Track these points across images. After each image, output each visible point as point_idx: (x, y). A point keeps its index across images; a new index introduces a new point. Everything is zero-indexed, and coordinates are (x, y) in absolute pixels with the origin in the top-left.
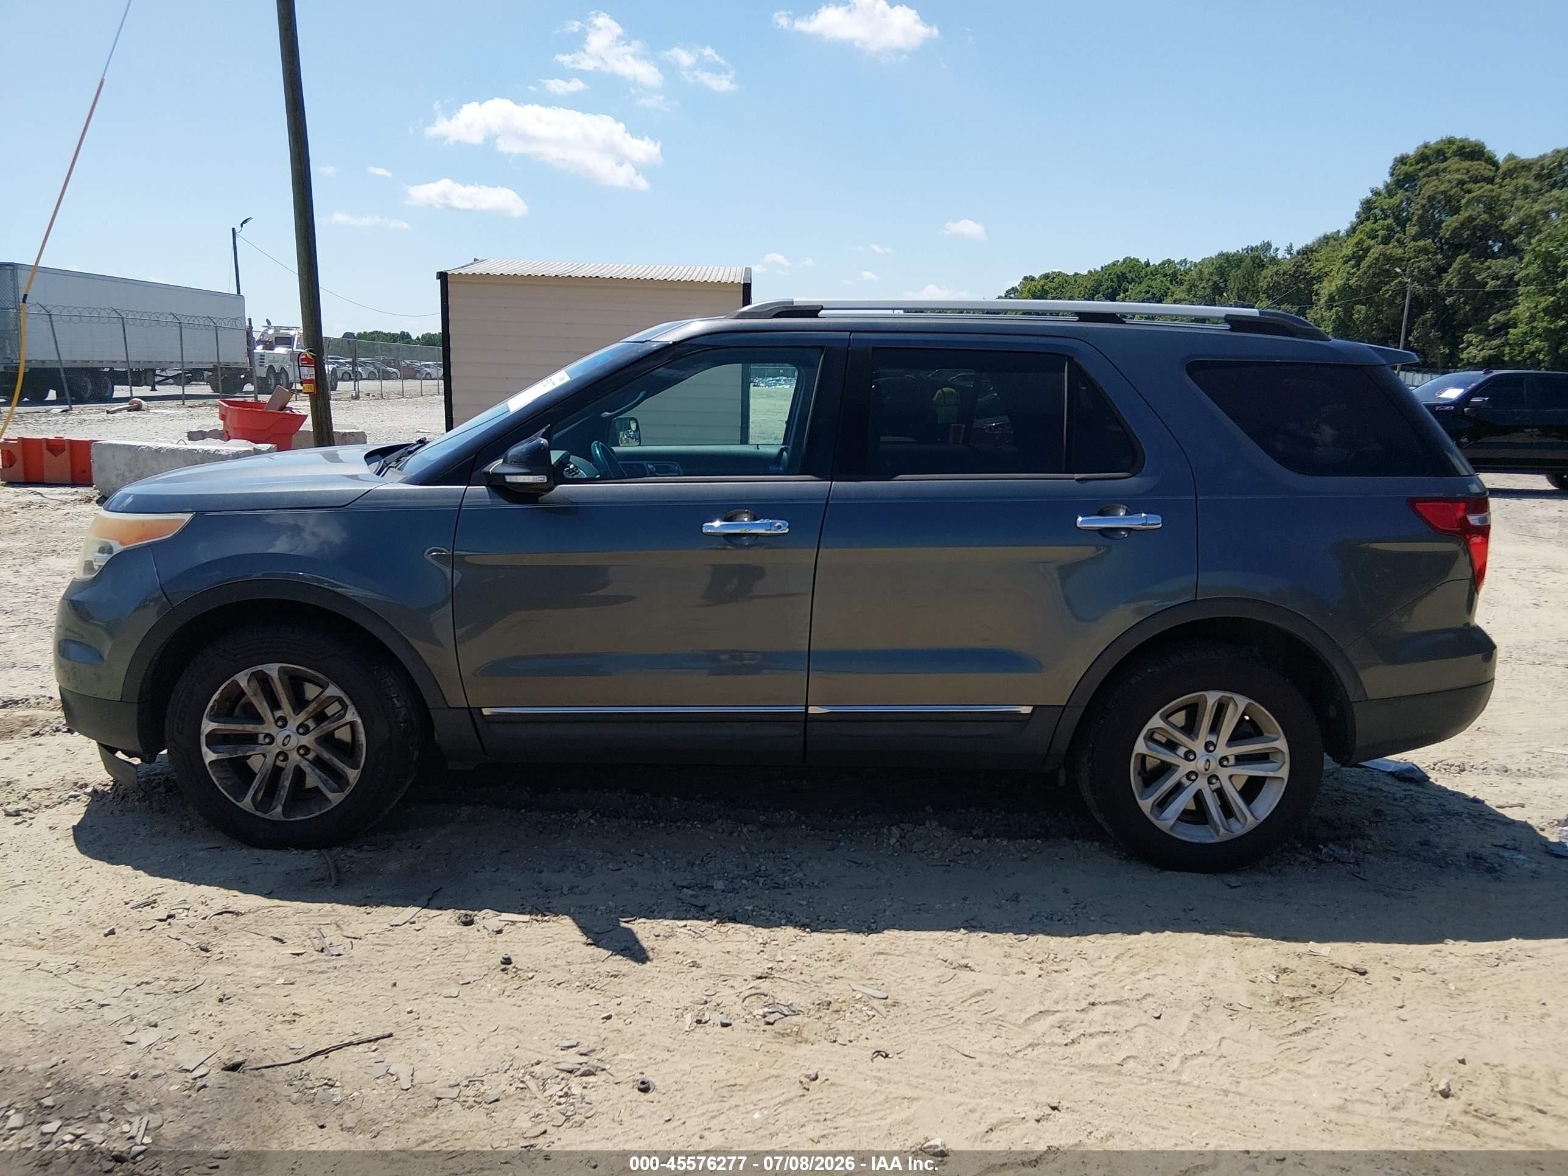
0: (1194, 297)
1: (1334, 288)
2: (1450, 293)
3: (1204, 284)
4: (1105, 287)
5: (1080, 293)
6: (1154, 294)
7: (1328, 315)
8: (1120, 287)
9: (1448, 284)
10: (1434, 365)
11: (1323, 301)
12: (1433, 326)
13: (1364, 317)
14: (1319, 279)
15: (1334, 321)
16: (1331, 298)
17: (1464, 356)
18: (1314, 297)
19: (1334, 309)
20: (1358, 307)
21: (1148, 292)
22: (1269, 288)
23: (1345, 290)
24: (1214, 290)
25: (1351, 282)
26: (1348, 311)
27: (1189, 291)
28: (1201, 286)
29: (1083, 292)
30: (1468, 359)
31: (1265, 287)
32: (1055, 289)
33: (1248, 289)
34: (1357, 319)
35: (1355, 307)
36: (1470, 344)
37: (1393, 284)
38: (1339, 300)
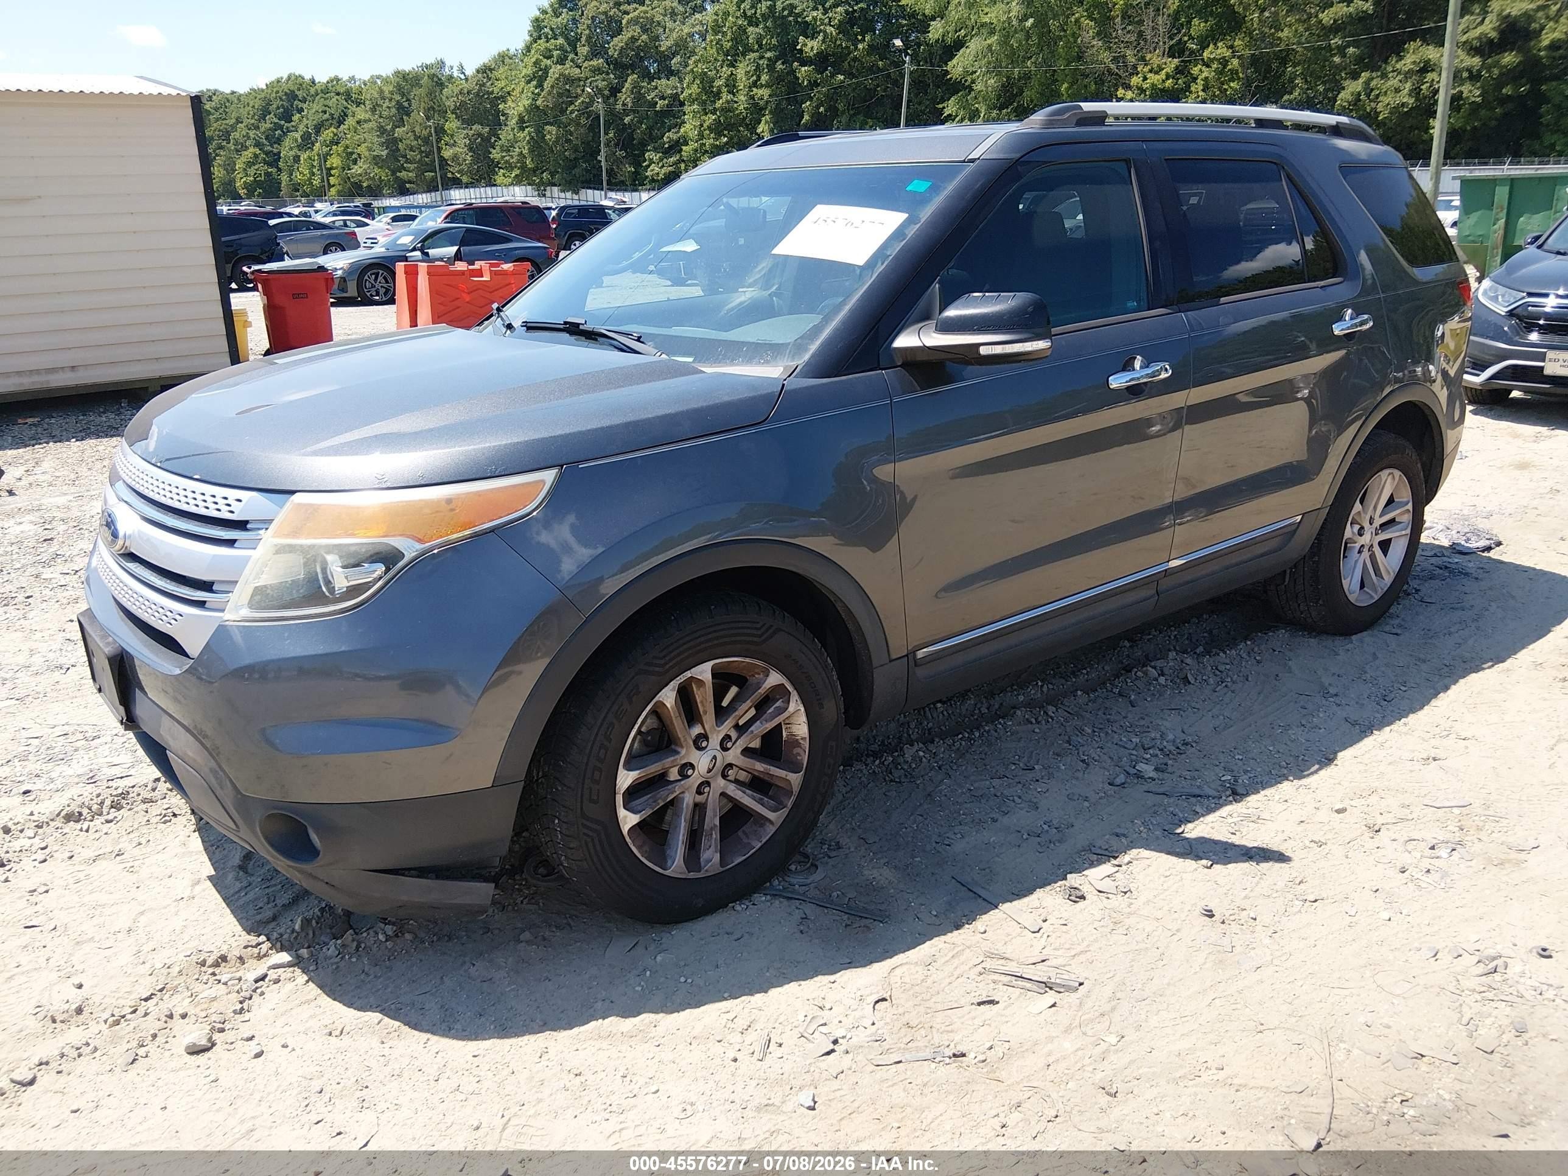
0: (381, 117)
1: (522, 109)
2: (626, 113)
3: (387, 103)
4: (275, 106)
5: (249, 114)
6: (332, 115)
7: (522, 135)
8: (292, 106)
9: (624, 104)
10: (623, 182)
11: (514, 121)
12: (617, 145)
13: (556, 138)
14: (503, 99)
15: (529, 142)
16: (521, 120)
17: (649, 173)
18: (501, 118)
19: (527, 130)
20: (548, 128)
21: (325, 112)
22: (456, 108)
23: (534, 109)
24: (398, 109)
25: (539, 103)
26: (539, 131)
27: (373, 110)
28: (385, 105)
29: (251, 113)
30: (652, 176)
31: (452, 107)
32: (216, 109)
33: (434, 108)
34: (550, 140)
35: (546, 127)
36: (651, 162)
37: (577, 104)
38: (528, 122)
